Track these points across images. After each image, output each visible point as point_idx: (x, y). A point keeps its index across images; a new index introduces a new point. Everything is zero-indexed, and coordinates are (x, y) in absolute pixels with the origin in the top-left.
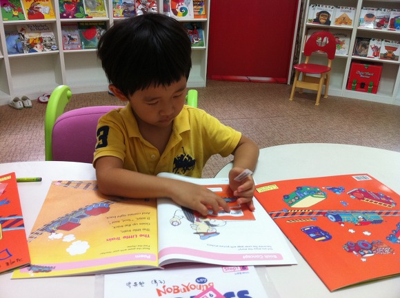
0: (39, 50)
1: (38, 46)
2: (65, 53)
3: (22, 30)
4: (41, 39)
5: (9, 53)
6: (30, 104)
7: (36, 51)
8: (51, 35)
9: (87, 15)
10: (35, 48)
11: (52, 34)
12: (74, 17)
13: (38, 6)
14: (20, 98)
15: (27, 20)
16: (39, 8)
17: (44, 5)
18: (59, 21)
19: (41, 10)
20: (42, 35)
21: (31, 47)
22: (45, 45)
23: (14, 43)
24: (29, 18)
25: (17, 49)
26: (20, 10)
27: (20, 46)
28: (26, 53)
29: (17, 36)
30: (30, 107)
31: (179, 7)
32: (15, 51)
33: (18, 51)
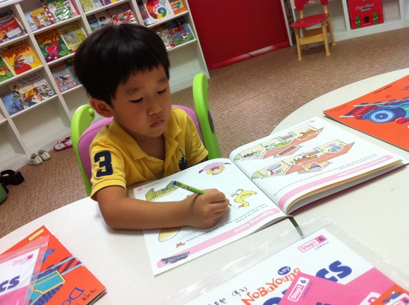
0: (38, 101)
2: (64, 95)
3: (15, 87)
4: (35, 90)
5: (11, 114)
6: (49, 156)
7: (35, 103)
8: (44, 82)
9: (71, 50)
10: (33, 101)
11: (45, 80)
12: (59, 57)
13: (21, 58)
14: (37, 154)
15: (16, 76)
16: (22, 60)
17: (26, 56)
18: (46, 65)
19: (25, 62)
20: (36, 85)
21: (29, 101)
22: (42, 94)
23: (11, 102)
24: (18, 73)
25: (16, 107)
26: (6, 69)
27: (18, 104)
28: (27, 108)
29: (12, 95)
30: (49, 159)
31: (157, 10)
32: (15, 110)
33: (18, 109)
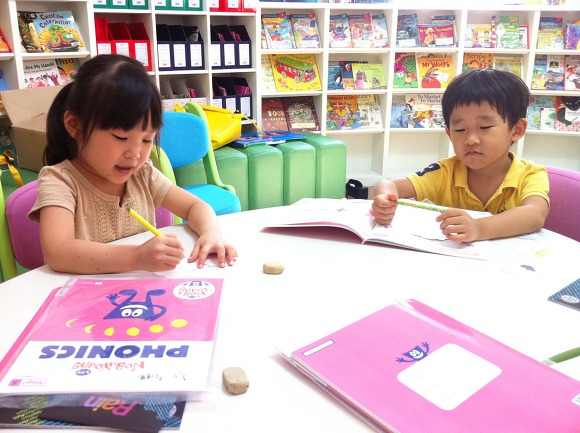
0: (426, 126)
1: (426, 120)
3: (412, 100)
4: (431, 112)
5: (392, 126)
10: (421, 123)
13: (436, 72)
15: (420, 90)
16: (436, 75)
17: (443, 71)
19: (438, 78)
21: (417, 122)
22: (435, 120)
23: (399, 115)
24: (423, 87)
25: (401, 122)
26: (414, 76)
27: (405, 119)
28: (411, 128)
29: (404, 108)
32: (398, 124)
33: (402, 125)
